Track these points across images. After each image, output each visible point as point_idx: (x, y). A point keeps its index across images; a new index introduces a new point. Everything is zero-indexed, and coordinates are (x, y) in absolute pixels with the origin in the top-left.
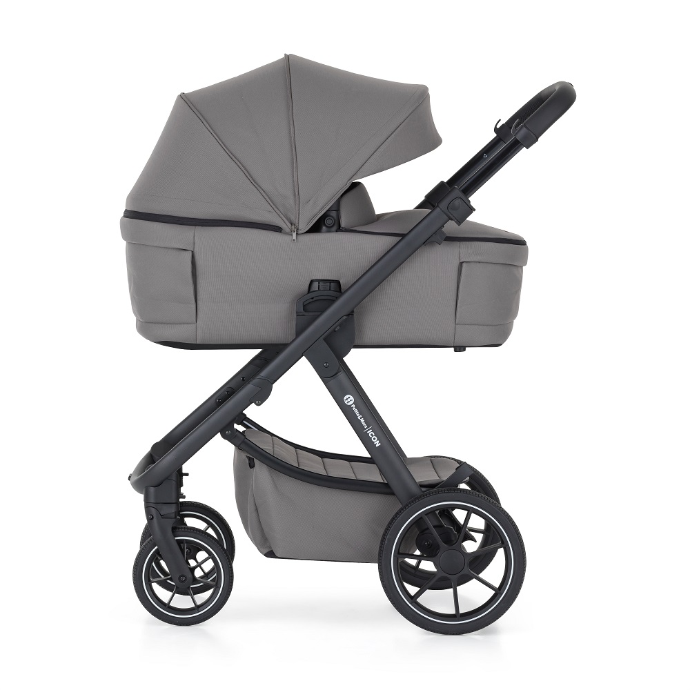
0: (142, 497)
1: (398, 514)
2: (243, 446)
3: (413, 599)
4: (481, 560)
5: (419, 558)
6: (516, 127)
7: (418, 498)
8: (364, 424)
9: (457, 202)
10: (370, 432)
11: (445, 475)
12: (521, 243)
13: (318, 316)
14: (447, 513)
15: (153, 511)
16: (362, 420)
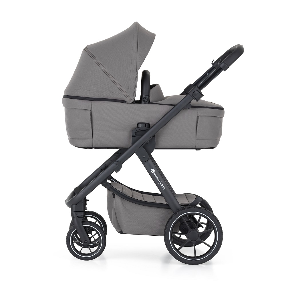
0: (70, 209)
1: (172, 216)
2: (110, 189)
3: (178, 250)
4: (205, 235)
5: (181, 234)
6: (220, 62)
7: (180, 210)
8: (158, 180)
9: (196, 92)
10: (161, 184)
11: (191, 201)
12: (221, 108)
13: (140, 137)
14: (192, 216)
15: (74, 215)
16: (158, 179)
